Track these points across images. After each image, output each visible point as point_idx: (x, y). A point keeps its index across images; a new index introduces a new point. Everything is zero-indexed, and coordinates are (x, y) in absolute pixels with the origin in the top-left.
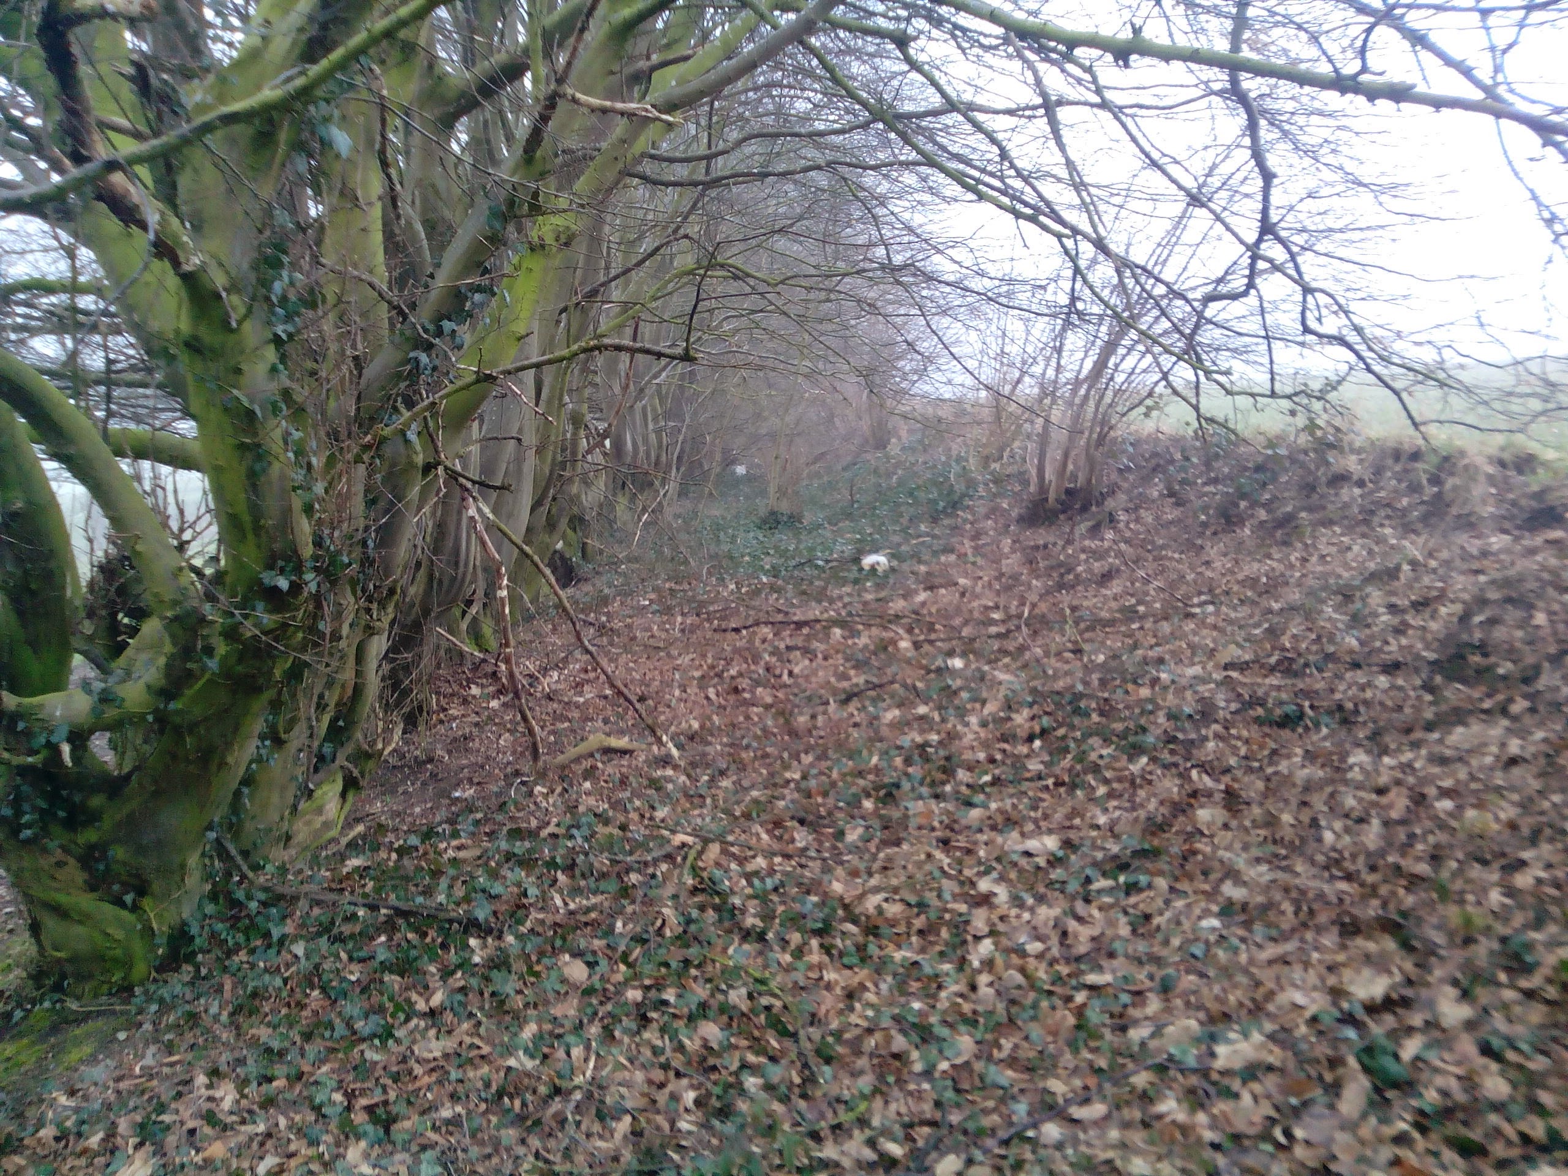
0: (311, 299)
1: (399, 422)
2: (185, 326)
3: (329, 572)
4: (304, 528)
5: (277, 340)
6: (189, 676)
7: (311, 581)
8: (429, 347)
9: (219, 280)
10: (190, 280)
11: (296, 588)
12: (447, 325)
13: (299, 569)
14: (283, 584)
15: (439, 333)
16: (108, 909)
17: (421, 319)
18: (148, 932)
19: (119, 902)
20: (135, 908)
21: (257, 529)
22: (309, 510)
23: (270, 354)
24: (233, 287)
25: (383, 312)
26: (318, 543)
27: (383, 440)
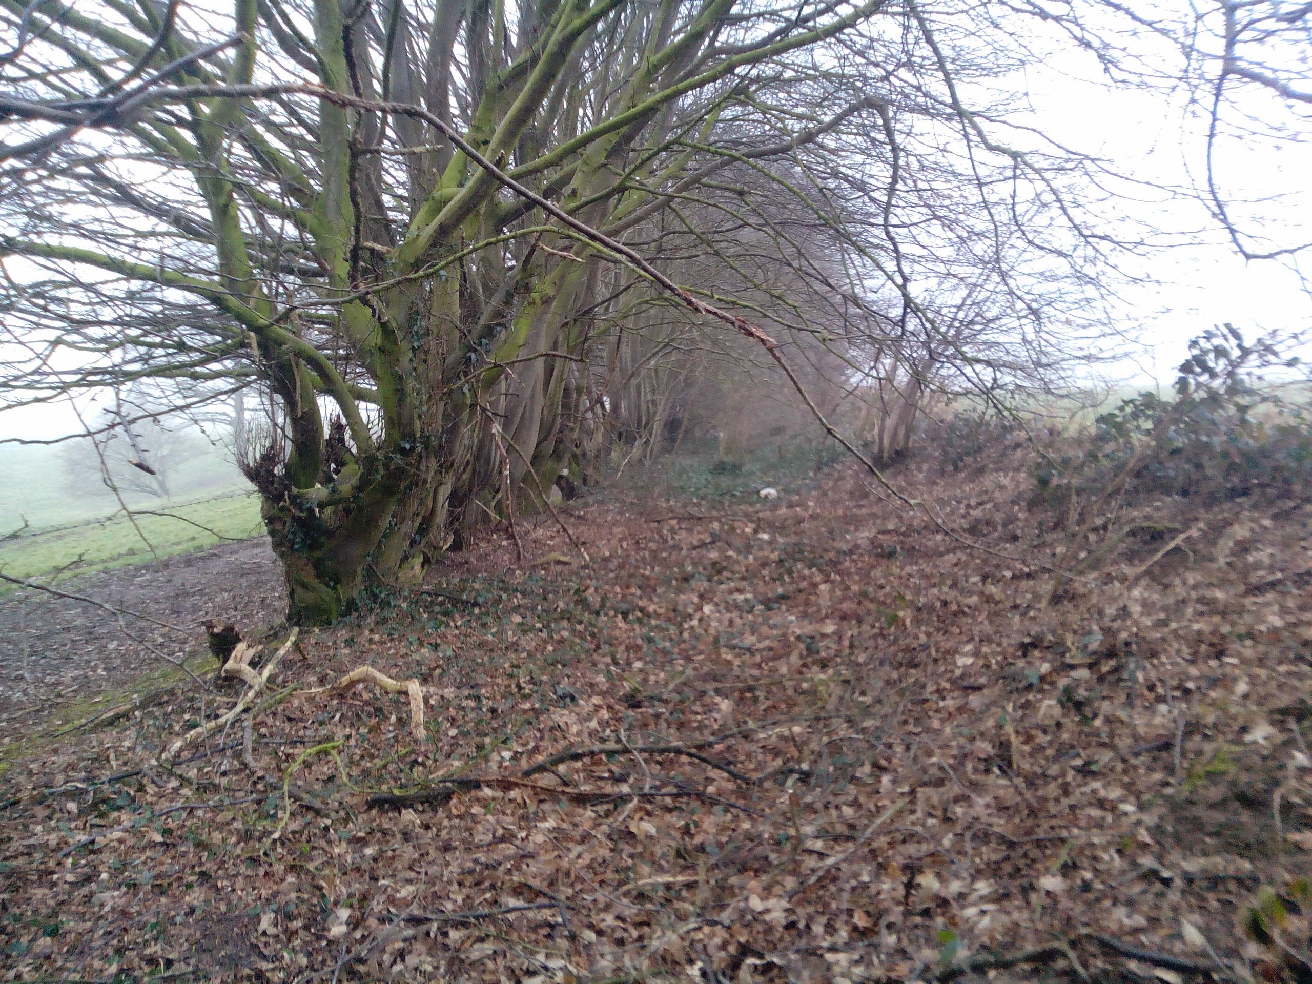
0: (428, 333)
1: (459, 383)
2: (379, 342)
3: (426, 443)
4: (418, 424)
5: (413, 348)
6: (369, 482)
7: (419, 447)
8: (475, 351)
9: (394, 325)
10: (384, 325)
11: (413, 449)
12: (484, 341)
13: (414, 441)
14: (408, 446)
15: (480, 344)
16: (324, 588)
17: (472, 338)
18: (338, 600)
19: (328, 585)
20: (334, 588)
21: (399, 424)
22: (420, 417)
23: (410, 354)
24: (399, 329)
25: (457, 334)
26: (422, 431)
27: (451, 391)
